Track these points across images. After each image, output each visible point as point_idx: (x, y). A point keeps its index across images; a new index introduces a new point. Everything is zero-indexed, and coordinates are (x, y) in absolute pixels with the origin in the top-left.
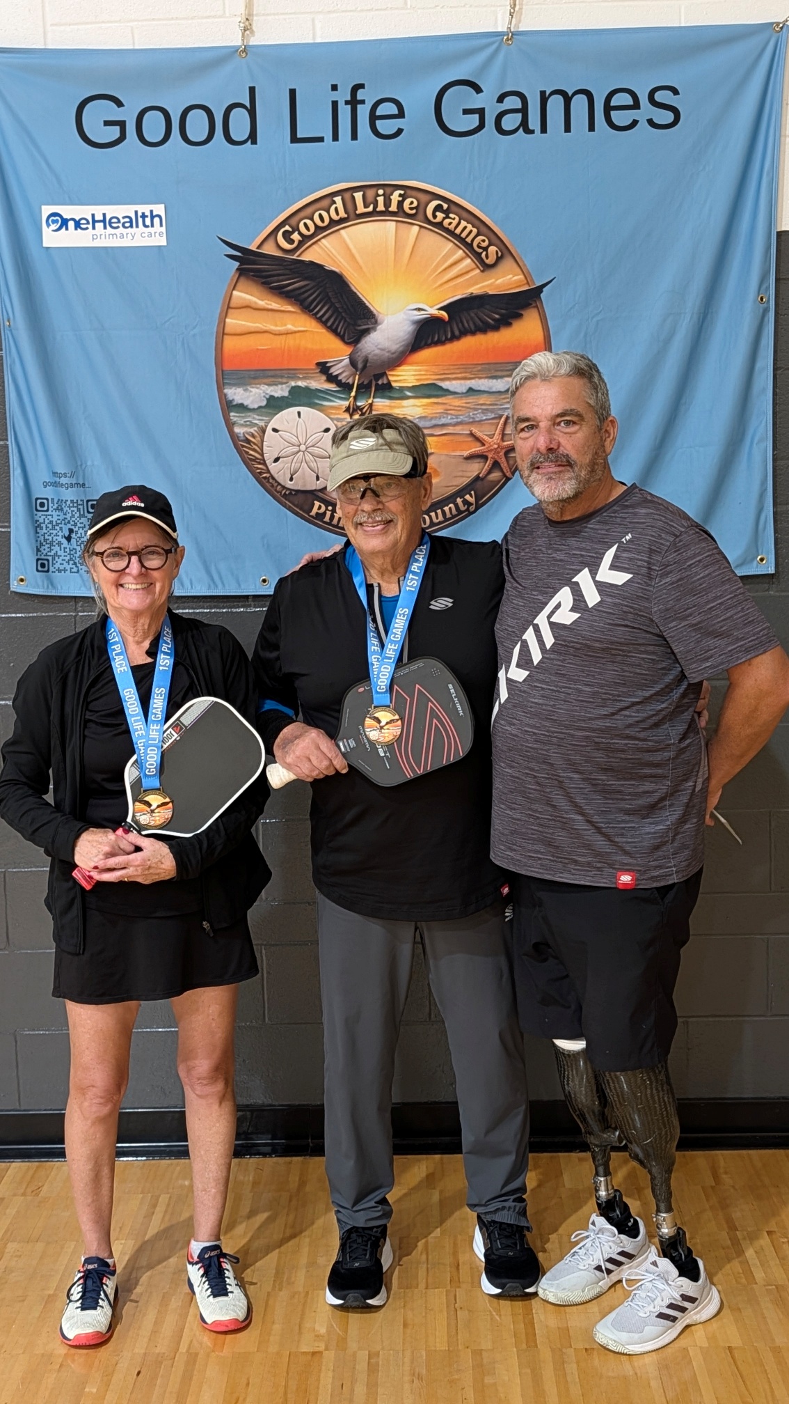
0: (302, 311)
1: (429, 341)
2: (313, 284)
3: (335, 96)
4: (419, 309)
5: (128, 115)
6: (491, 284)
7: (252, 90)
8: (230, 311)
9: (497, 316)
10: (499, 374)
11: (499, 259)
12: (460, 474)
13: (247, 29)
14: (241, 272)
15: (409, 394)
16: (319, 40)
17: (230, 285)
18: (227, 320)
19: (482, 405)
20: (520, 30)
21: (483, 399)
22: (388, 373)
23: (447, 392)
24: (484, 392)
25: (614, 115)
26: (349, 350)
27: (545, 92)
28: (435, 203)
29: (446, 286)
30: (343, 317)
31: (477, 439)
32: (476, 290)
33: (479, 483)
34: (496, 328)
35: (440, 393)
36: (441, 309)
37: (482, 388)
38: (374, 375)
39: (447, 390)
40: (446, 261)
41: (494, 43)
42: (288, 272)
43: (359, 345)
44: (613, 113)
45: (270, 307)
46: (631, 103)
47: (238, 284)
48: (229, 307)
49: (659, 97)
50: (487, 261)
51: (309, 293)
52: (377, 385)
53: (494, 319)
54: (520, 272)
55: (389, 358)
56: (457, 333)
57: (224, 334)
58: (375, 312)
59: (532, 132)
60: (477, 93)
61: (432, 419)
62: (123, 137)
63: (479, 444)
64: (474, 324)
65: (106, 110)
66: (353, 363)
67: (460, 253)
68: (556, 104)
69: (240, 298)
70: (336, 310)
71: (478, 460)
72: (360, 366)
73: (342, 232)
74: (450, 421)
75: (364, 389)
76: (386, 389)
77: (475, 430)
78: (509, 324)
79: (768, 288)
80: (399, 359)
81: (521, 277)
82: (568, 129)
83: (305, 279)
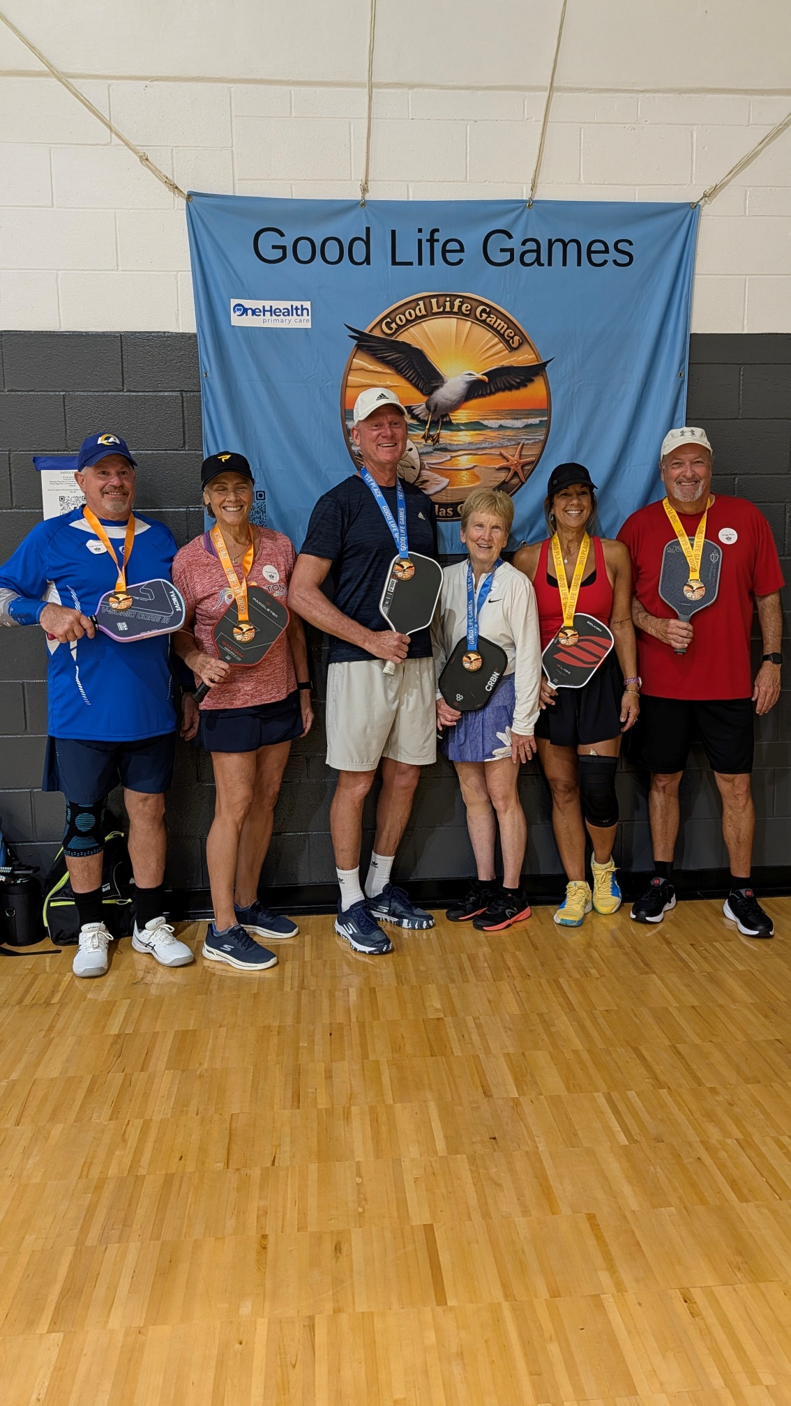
0: (397, 373)
1: (476, 395)
2: (404, 356)
3: (420, 236)
4: (470, 374)
5: (288, 242)
6: (515, 360)
7: (368, 229)
8: (351, 372)
9: (518, 380)
10: (519, 416)
11: (520, 344)
12: (494, 479)
13: (365, 190)
14: (359, 347)
15: (462, 428)
16: (411, 199)
17: (351, 356)
18: (349, 378)
19: (507, 436)
20: (536, 198)
21: (508, 433)
22: (450, 414)
23: (486, 427)
24: (509, 428)
25: (594, 257)
26: (425, 399)
27: (551, 239)
28: (482, 307)
29: (488, 360)
30: (422, 378)
31: (505, 458)
32: (505, 363)
33: (505, 485)
34: (517, 387)
35: (482, 428)
36: (483, 375)
37: (508, 425)
38: (441, 416)
39: (486, 426)
40: (488, 344)
41: (519, 207)
42: (388, 348)
43: (432, 396)
44: (592, 255)
45: (376, 370)
46: (603, 248)
47: (357, 356)
48: (350, 369)
49: (621, 246)
50: (514, 346)
51: (400, 362)
52: (443, 421)
53: (517, 382)
54: (532, 352)
55: (450, 405)
56: (493, 390)
57: (346, 386)
58: (442, 375)
59: (543, 265)
60: (510, 239)
61: (476, 444)
62: (284, 257)
63: (505, 461)
64: (504, 384)
65: (273, 238)
66: (428, 407)
67: (497, 339)
68: (558, 249)
69: (357, 363)
70: (418, 373)
71: (504, 471)
72: (432, 409)
73: (423, 323)
74: (487, 446)
75: (434, 424)
76: (448, 425)
77: (503, 452)
78: (525, 386)
79: (684, 368)
80: (456, 406)
81: (534, 356)
82: (564, 264)
83: (399, 353)
